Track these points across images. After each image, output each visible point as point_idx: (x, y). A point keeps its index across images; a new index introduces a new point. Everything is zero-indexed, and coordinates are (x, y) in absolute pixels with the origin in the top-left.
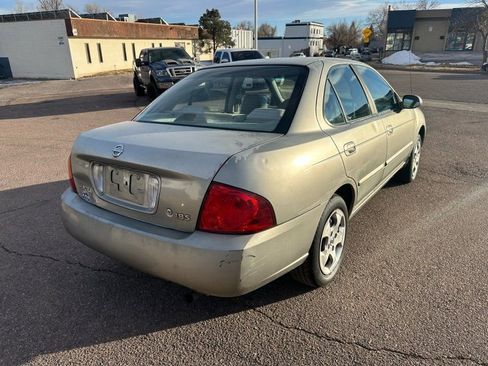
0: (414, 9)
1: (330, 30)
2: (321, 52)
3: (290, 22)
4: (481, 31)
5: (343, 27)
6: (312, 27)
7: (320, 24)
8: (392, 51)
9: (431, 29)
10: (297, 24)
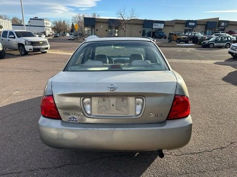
0: (91, 17)
1: (54, 23)
2: (51, 34)
3: (32, 18)
4: (123, 29)
5: (60, 23)
6: (45, 21)
7: (49, 20)
8: (88, 35)
9: (102, 27)
10: (36, 19)
